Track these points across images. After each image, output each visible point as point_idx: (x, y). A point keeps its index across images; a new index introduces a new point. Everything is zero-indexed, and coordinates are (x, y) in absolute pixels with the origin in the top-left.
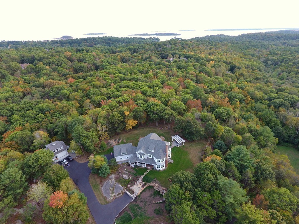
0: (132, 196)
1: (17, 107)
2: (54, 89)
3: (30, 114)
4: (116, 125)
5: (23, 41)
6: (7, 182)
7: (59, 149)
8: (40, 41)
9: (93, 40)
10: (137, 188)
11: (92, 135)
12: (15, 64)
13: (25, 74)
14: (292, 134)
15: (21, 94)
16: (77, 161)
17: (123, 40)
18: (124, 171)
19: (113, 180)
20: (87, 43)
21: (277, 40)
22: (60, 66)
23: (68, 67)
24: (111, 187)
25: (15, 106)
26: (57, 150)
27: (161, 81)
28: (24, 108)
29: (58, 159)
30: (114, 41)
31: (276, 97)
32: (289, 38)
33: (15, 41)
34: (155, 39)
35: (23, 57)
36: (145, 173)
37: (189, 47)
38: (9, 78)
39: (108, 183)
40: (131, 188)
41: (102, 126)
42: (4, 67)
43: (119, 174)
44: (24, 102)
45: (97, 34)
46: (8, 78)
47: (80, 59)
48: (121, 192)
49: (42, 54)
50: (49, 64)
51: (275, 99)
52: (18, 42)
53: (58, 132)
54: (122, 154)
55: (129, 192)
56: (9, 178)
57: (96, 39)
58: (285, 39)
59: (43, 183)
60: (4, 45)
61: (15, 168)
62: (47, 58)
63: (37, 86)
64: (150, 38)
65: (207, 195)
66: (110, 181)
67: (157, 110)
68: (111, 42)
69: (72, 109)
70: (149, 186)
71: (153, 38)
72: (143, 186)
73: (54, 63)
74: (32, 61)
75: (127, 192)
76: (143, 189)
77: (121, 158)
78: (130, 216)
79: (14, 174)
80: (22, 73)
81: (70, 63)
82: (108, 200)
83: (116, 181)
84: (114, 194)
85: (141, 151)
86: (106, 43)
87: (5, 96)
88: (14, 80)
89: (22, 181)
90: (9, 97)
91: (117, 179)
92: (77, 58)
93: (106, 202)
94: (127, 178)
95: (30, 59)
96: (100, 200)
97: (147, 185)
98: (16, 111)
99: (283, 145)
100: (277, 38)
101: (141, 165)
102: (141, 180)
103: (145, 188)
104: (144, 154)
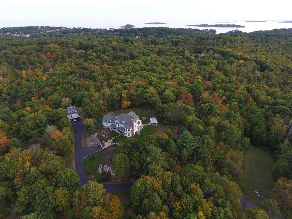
0: (102, 147)
1: (62, 81)
2: (89, 71)
3: (67, 87)
4: (114, 103)
5: (92, 29)
6: (38, 121)
7: (74, 112)
8: (105, 29)
9: (148, 30)
10: (107, 144)
11: (93, 106)
12: (73, 50)
13: (79, 58)
14: (272, 140)
15: (68, 72)
16: (82, 121)
17: (175, 31)
18: (105, 132)
20: (142, 32)
22: (104, 54)
23: (109, 55)
24: (93, 139)
25: (61, 80)
26: (72, 111)
27: (174, 74)
28: (66, 82)
29: (72, 117)
30: (166, 32)
31: (282, 104)
33: (87, 29)
34: (211, 30)
35: (81, 44)
36: (117, 136)
37: (232, 43)
38: (67, 60)
39: (92, 137)
40: (104, 143)
41: (103, 101)
42: (66, 51)
43: (101, 134)
44: (67, 78)
45: (157, 23)
47: (122, 49)
48: (97, 143)
49: (95, 43)
50: (97, 51)
51: (280, 105)
52: (89, 29)
53: (77, 100)
54: (107, 122)
55: (102, 145)
56: (40, 120)
57: (151, 30)
59: (54, 126)
60: (79, 32)
61: (44, 115)
62: (97, 46)
63: (81, 68)
64: (206, 30)
65: (137, 153)
66: (94, 136)
67: (146, 96)
68: (164, 33)
69: (92, 87)
70: (115, 145)
71: (209, 29)
72: (111, 144)
73: (100, 51)
74: (86, 48)
75: (101, 145)
76: (111, 145)
77: (107, 124)
78: (95, 157)
79: (42, 118)
80: (76, 57)
81: (112, 52)
82: (88, 146)
83: (97, 137)
84: (92, 144)
85: (117, 121)
86: (158, 34)
87: (59, 73)
88: (69, 62)
89: (46, 123)
90: (61, 74)
91: (98, 136)
93: (86, 147)
94: (105, 137)
95: (86, 46)
96: (83, 145)
97: (114, 143)
98: (61, 83)
99: (260, 148)
101: (117, 131)
102: (111, 140)
103: (112, 145)
104: (118, 124)
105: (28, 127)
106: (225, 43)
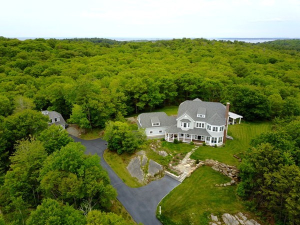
0: (177, 177)
19: (144, 156)
24: (143, 165)
36: (193, 149)
39: (136, 161)
40: (174, 167)
43: (152, 150)
48: (158, 172)
54: (153, 126)
55: (172, 173)
66: (139, 157)
72: (193, 166)
75: (169, 173)
77: (151, 132)
82: (140, 181)
83: (149, 158)
84: (148, 174)
85: (186, 117)
93: (138, 185)
94: (166, 154)
97: (200, 163)
101: (184, 140)
102: (188, 157)
103: (198, 168)
104: (190, 121)
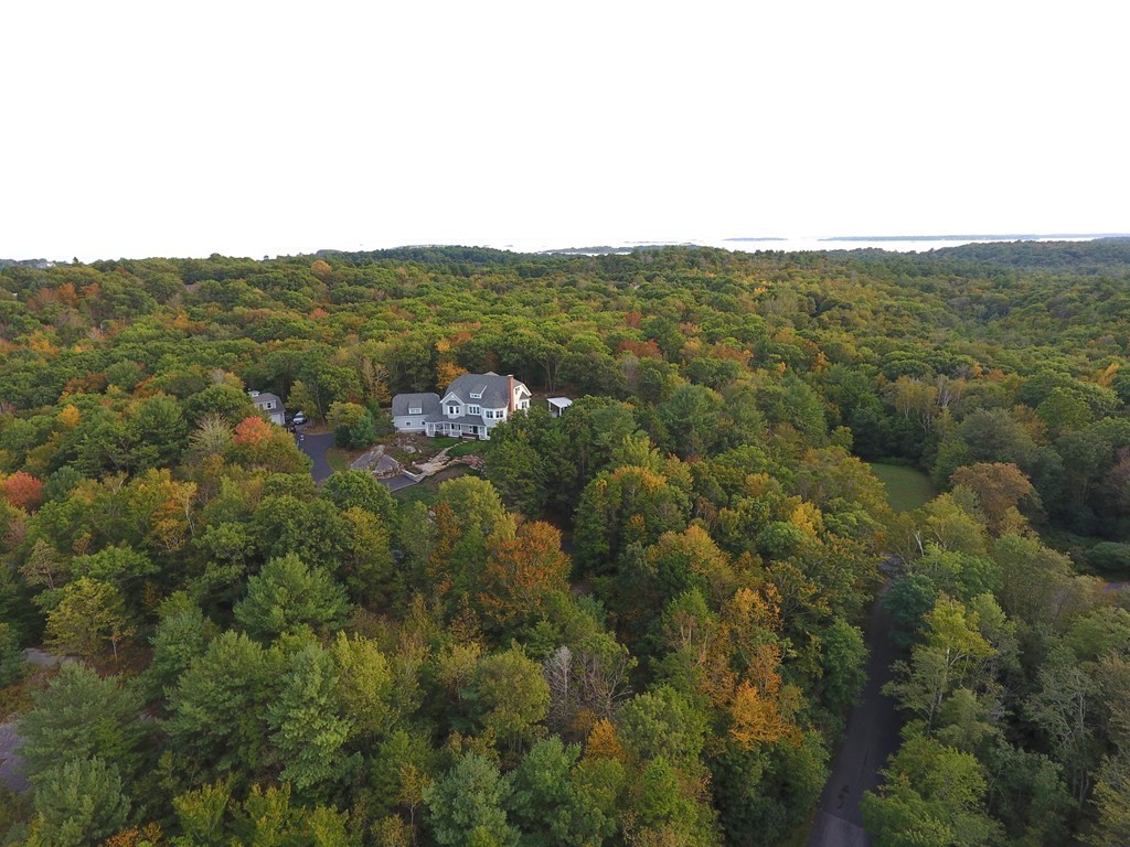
0: (414, 476)
4: (412, 372)
7: (265, 407)
10: (430, 467)
12: (170, 277)
14: (907, 432)
18: (409, 442)
19: (380, 451)
21: (1067, 263)
23: (316, 295)
24: (372, 461)
32: (1115, 256)
36: (456, 444)
38: (152, 307)
39: (367, 456)
40: (417, 466)
41: (373, 364)
42: (140, 283)
43: (395, 445)
46: (149, 307)
47: (355, 279)
50: (265, 285)
54: (410, 412)
55: (410, 472)
56: (156, 415)
58: (1097, 261)
66: (372, 453)
70: (461, 464)
72: (445, 464)
73: (279, 285)
75: (407, 471)
76: (444, 467)
77: (408, 424)
79: (165, 408)
81: (323, 286)
83: (386, 454)
84: (374, 472)
85: (453, 396)
88: (164, 312)
89: (180, 429)
91: (388, 451)
92: (346, 276)
94: (413, 450)
97: (453, 461)
99: (883, 462)
100: (1069, 257)
101: (451, 434)
102: (442, 454)
103: (450, 467)
104: (458, 404)
105: (111, 438)
106: (693, 262)
